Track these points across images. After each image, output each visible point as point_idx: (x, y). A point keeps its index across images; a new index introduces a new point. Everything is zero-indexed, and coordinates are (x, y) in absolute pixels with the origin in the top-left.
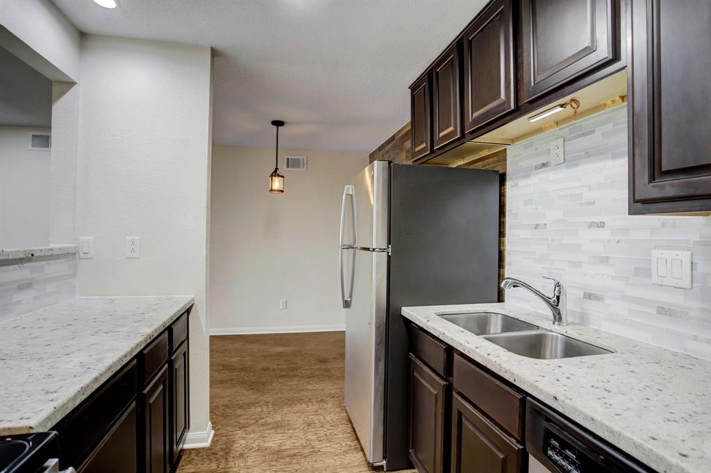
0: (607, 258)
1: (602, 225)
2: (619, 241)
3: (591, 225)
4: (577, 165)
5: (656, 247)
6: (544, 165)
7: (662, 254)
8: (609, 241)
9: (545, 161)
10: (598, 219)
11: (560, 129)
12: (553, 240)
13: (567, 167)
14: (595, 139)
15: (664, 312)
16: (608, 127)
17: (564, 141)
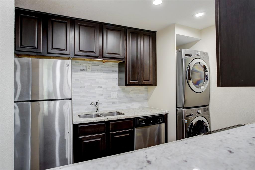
0: (102, 94)
1: (101, 87)
2: (105, 91)
3: (98, 87)
4: (95, 72)
7: (113, 93)
8: (103, 91)
9: (84, 69)
10: (100, 86)
11: (89, 62)
12: (87, 91)
13: (92, 72)
14: (100, 67)
15: (113, 103)
16: (103, 66)
17: (91, 65)
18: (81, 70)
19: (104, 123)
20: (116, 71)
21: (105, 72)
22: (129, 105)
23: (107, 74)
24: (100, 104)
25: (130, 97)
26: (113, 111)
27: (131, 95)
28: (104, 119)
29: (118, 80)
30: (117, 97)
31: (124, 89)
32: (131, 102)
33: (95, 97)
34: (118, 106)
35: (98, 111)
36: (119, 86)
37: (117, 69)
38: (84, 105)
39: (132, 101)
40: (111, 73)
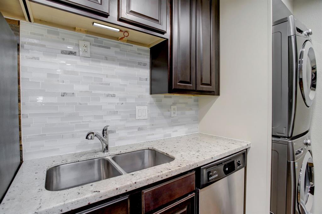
0: (117, 111)
1: (114, 96)
2: (122, 104)
3: (108, 96)
4: (100, 62)
5: (138, 105)
6: (71, 53)
7: (140, 108)
8: (118, 103)
9: (74, 51)
10: (112, 93)
11: (86, 36)
12: (80, 104)
13: (92, 61)
14: (111, 52)
15: (140, 129)
16: (118, 50)
17: (91, 44)
18: (63, 52)
19: (126, 197)
20: (145, 65)
21: (123, 63)
22: (169, 131)
23: (127, 68)
24: (112, 132)
25: (171, 117)
26: (140, 148)
27: (172, 112)
28: (126, 186)
29: (148, 82)
30: (146, 117)
31: (160, 101)
32: (173, 126)
33: (101, 117)
34: (149, 135)
35: (107, 149)
36: (151, 93)
37: (147, 60)
38: (73, 136)
39: (174, 123)
40: (136, 67)
